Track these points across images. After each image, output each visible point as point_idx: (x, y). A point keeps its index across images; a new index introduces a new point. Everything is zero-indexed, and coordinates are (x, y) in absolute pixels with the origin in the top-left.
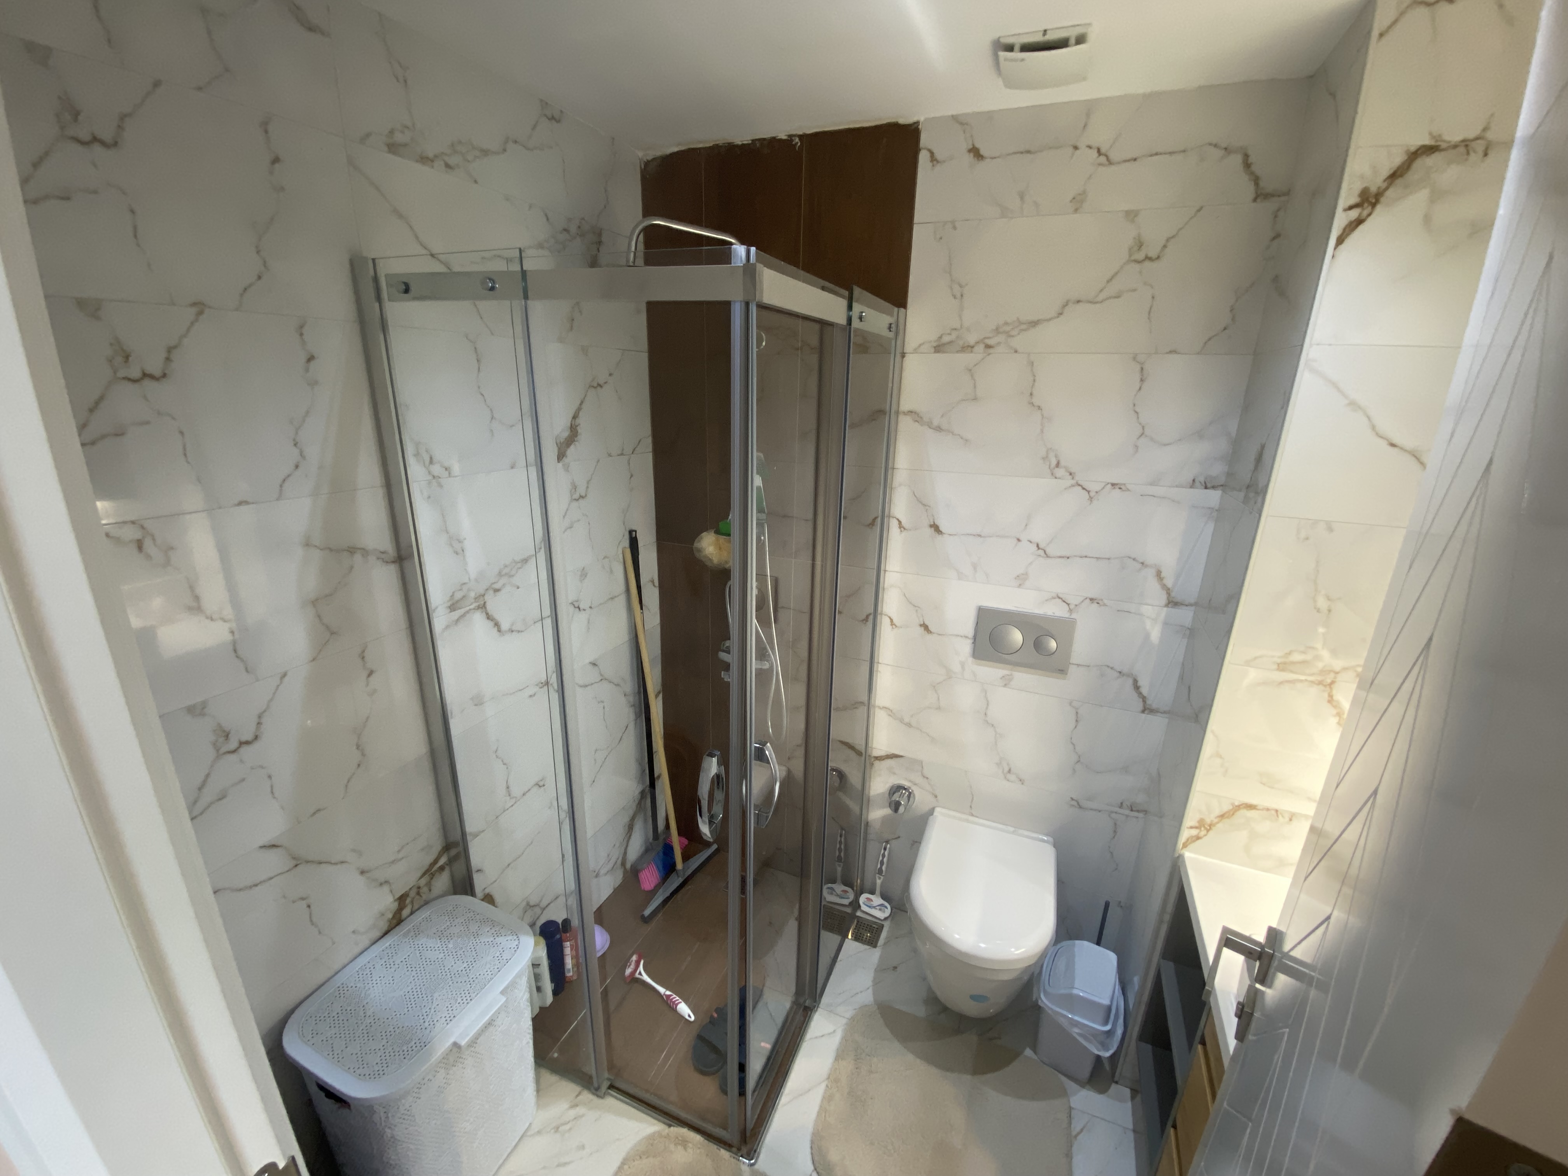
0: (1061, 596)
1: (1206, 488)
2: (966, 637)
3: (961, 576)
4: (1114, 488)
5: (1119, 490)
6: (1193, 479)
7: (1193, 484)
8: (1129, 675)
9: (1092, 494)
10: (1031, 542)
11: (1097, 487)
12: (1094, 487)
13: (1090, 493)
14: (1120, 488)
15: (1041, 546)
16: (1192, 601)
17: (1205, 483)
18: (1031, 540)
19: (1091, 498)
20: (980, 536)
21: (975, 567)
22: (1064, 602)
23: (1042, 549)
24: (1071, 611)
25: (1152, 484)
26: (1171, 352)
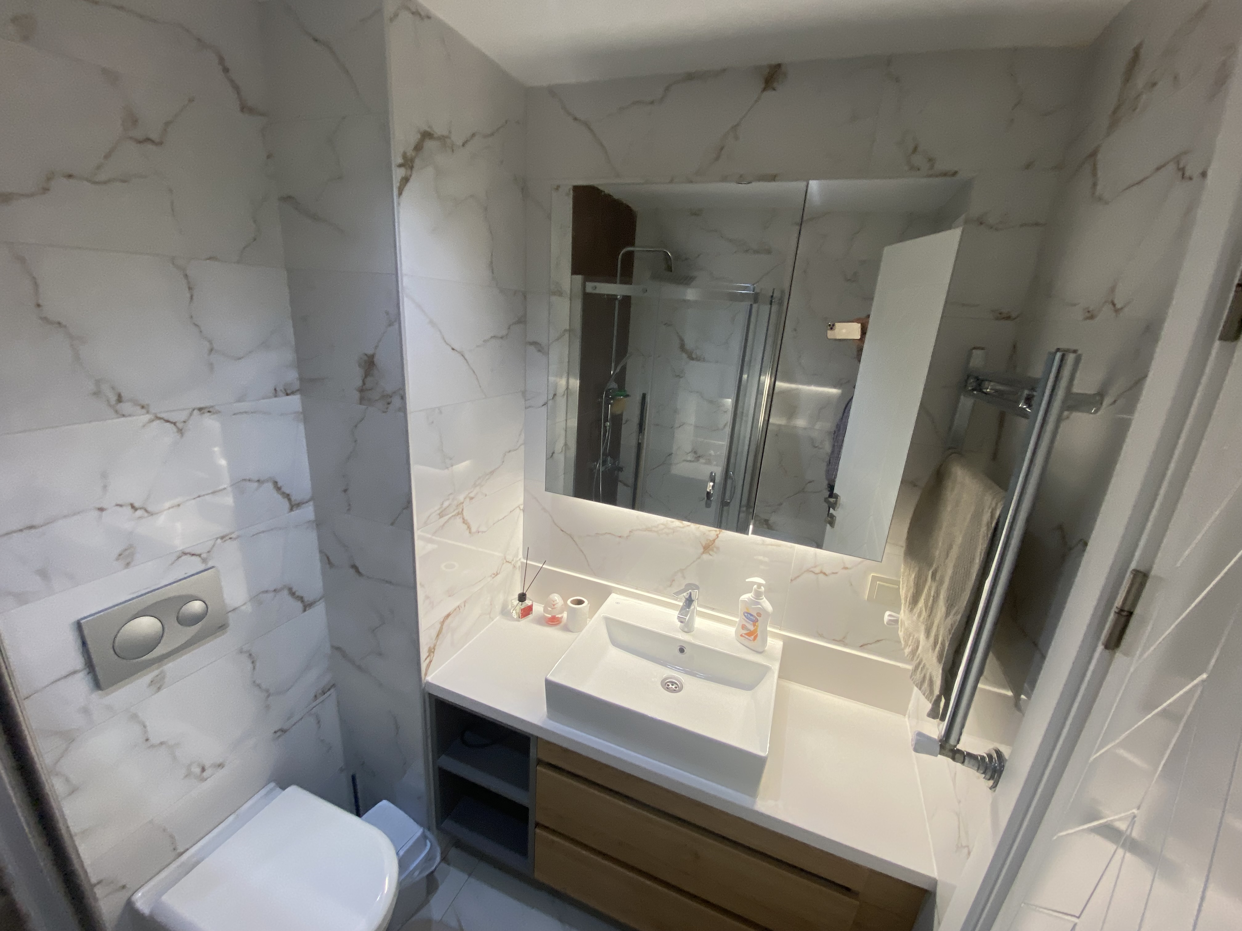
0: (187, 551)
1: (287, 395)
2: (75, 672)
3: (22, 598)
4: (204, 413)
5: (209, 414)
6: (274, 389)
7: (276, 393)
8: (282, 589)
9: (180, 425)
10: (121, 506)
11: (183, 416)
12: (179, 417)
13: (178, 424)
14: (209, 412)
15: (137, 505)
16: (308, 497)
17: (285, 390)
18: (119, 503)
19: (180, 431)
20: (31, 527)
21: (43, 574)
22: (193, 555)
23: (140, 508)
24: (204, 561)
25: (240, 400)
26: (210, 258)
